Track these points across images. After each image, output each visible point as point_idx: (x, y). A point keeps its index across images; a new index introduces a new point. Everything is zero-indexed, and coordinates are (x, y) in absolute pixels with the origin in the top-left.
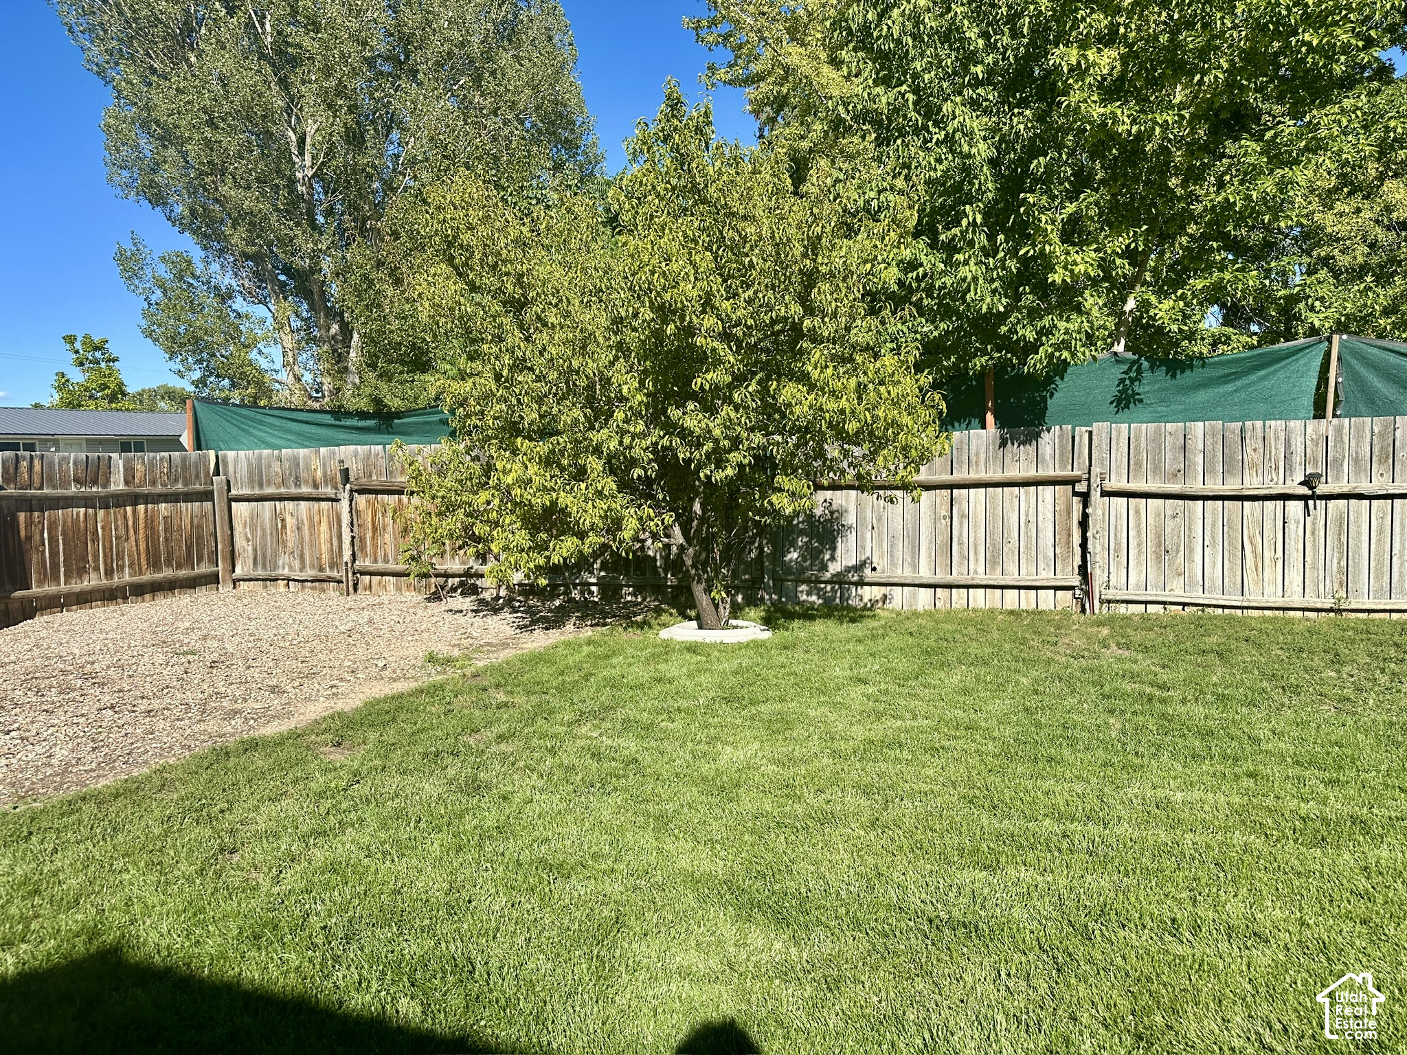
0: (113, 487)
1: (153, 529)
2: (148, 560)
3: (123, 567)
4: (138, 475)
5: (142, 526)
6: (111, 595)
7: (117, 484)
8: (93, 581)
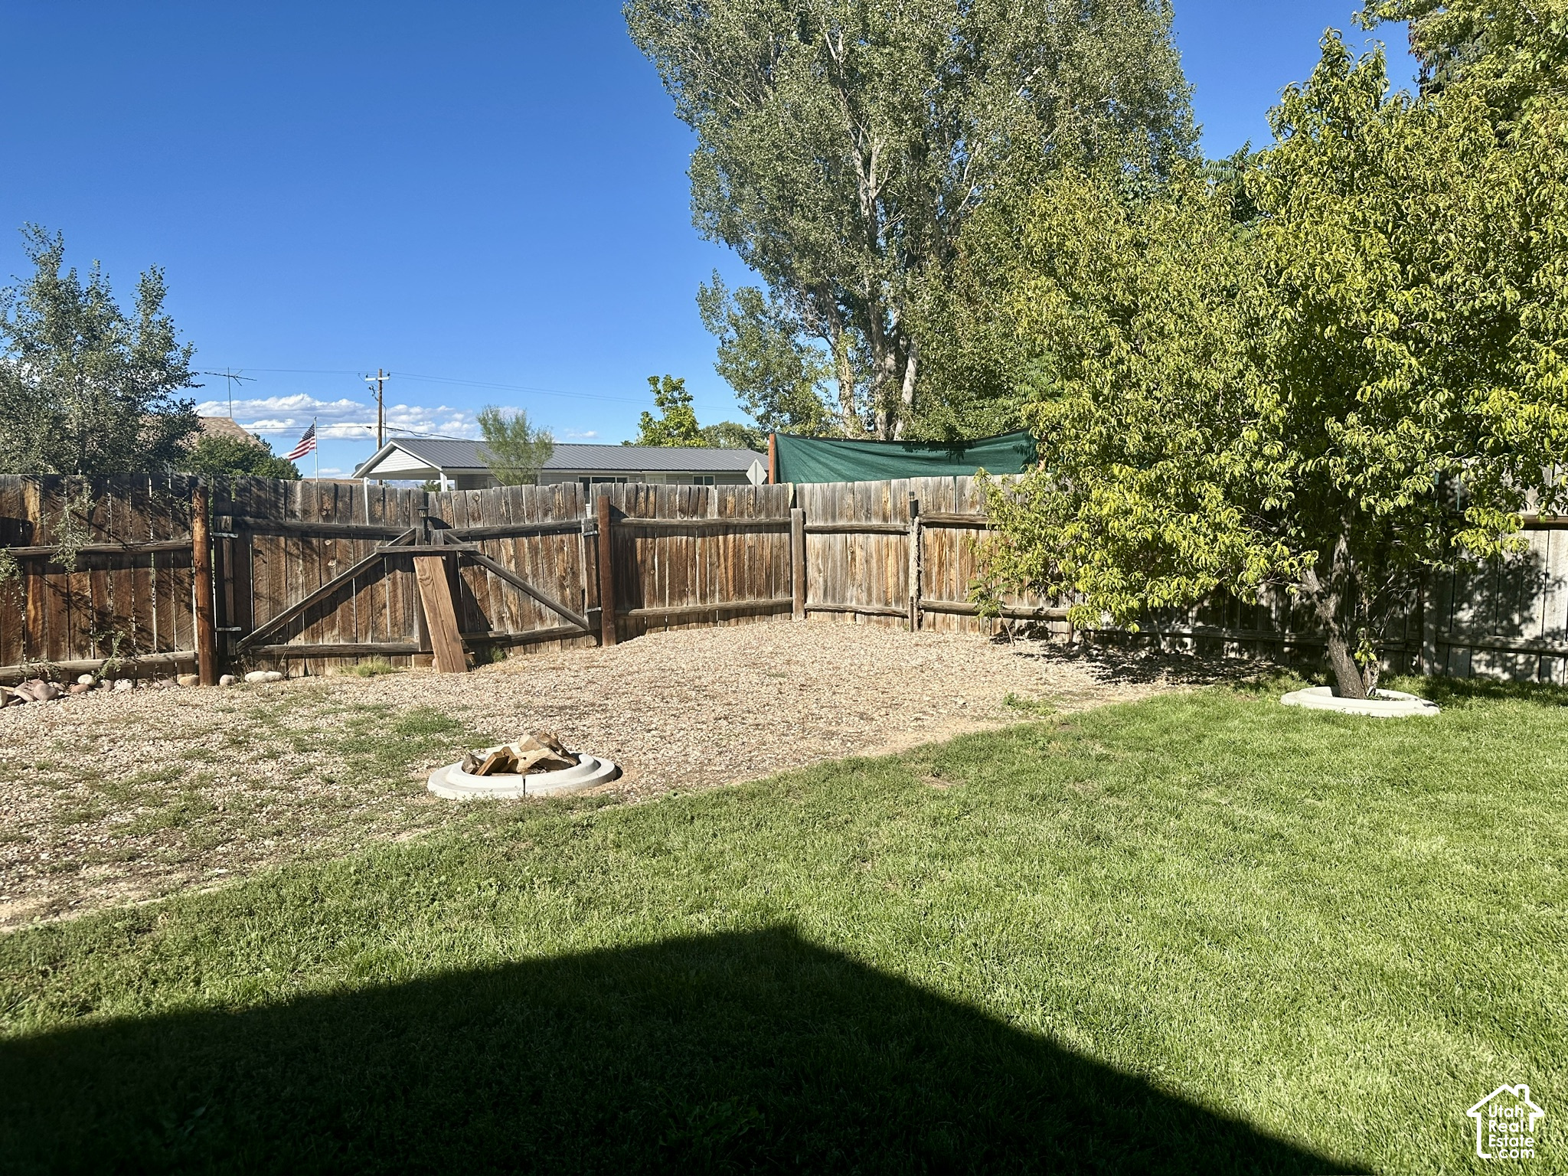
0: (709, 517)
1: (739, 557)
2: (734, 586)
3: (714, 592)
4: (729, 506)
5: (730, 554)
6: (704, 618)
7: (712, 514)
8: (690, 604)
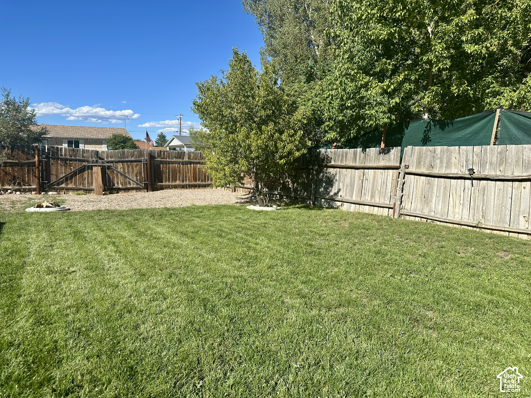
0: (185, 160)
1: (195, 171)
2: (193, 179)
3: (187, 180)
4: (192, 157)
5: (192, 170)
6: (183, 187)
7: (186, 159)
8: (178, 183)
